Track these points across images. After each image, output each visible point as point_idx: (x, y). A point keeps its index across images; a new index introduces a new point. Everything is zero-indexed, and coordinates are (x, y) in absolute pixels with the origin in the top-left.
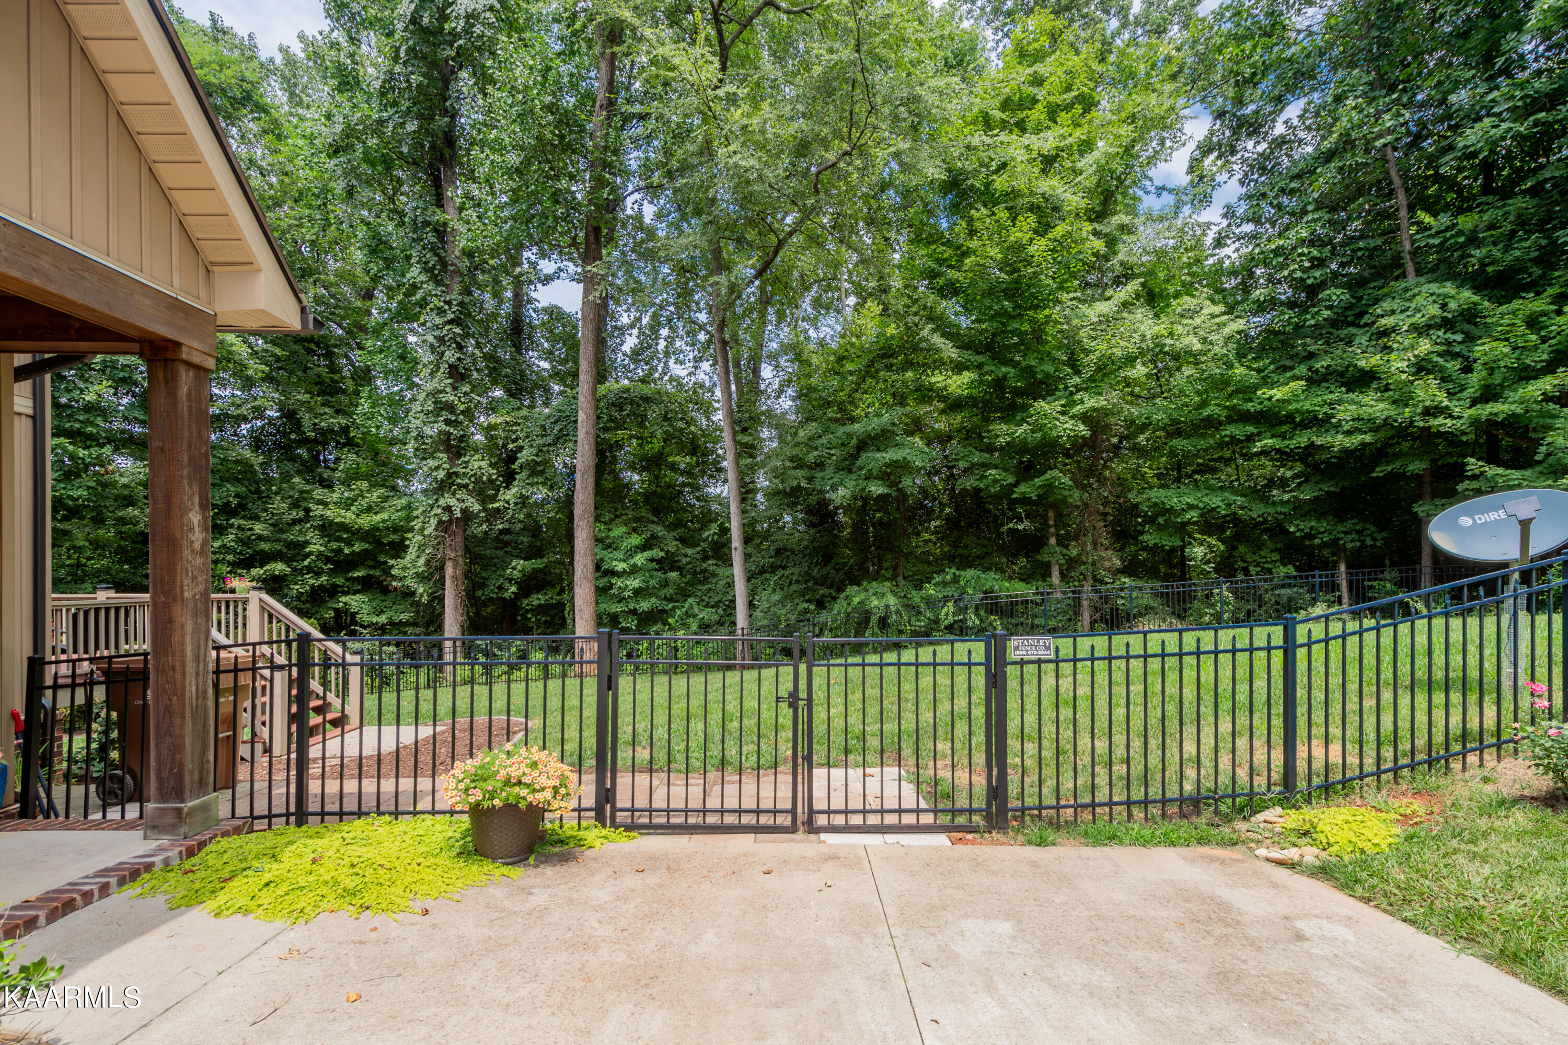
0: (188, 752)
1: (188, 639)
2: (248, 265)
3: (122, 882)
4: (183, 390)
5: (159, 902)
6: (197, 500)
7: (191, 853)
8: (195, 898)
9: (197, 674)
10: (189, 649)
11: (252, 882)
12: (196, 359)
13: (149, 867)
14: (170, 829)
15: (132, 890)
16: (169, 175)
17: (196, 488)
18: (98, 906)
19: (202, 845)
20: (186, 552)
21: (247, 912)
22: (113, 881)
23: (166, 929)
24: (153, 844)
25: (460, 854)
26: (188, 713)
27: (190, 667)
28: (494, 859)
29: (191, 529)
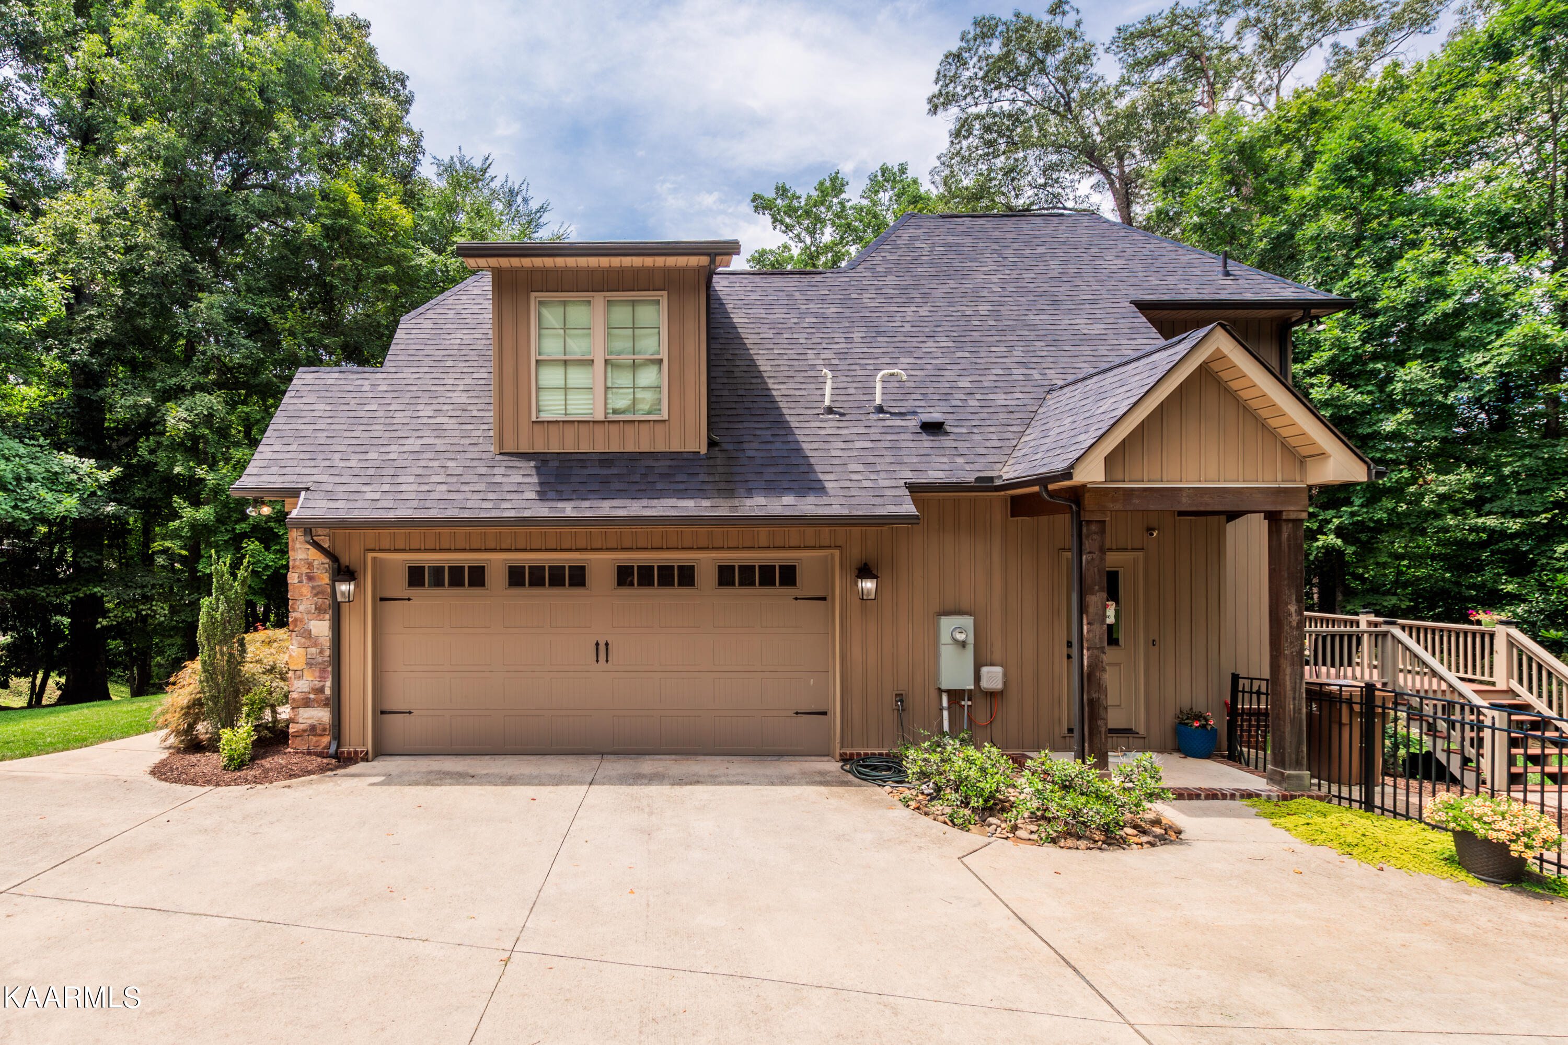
0: (1288, 744)
1: (1288, 678)
2: (1322, 455)
3: (1242, 796)
4: (1285, 535)
5: (1254, 811)
6: (1294, 598)
7: (1285, 798)
8: (1271, 816)
9: (1294, 699)
10: (1288, 683)
11: (1302, 820)
12: (1293, 516)
13: (1258, 796)
14: (1279, 783)
15: (1246, 802)
16: (1274, 423)
17: (1293, 591)
18: (1228, 802)
19: (1293, 797)
20: (1286, 628)
21: (1288, 830)
22: (1238, 794)
23: (1247, 820)
24: (1269, 787)
25: (1446, 859)
26: (1288, 721)
27: (1289, 693)
28: (1469, 871)
29: (1290, 615)
